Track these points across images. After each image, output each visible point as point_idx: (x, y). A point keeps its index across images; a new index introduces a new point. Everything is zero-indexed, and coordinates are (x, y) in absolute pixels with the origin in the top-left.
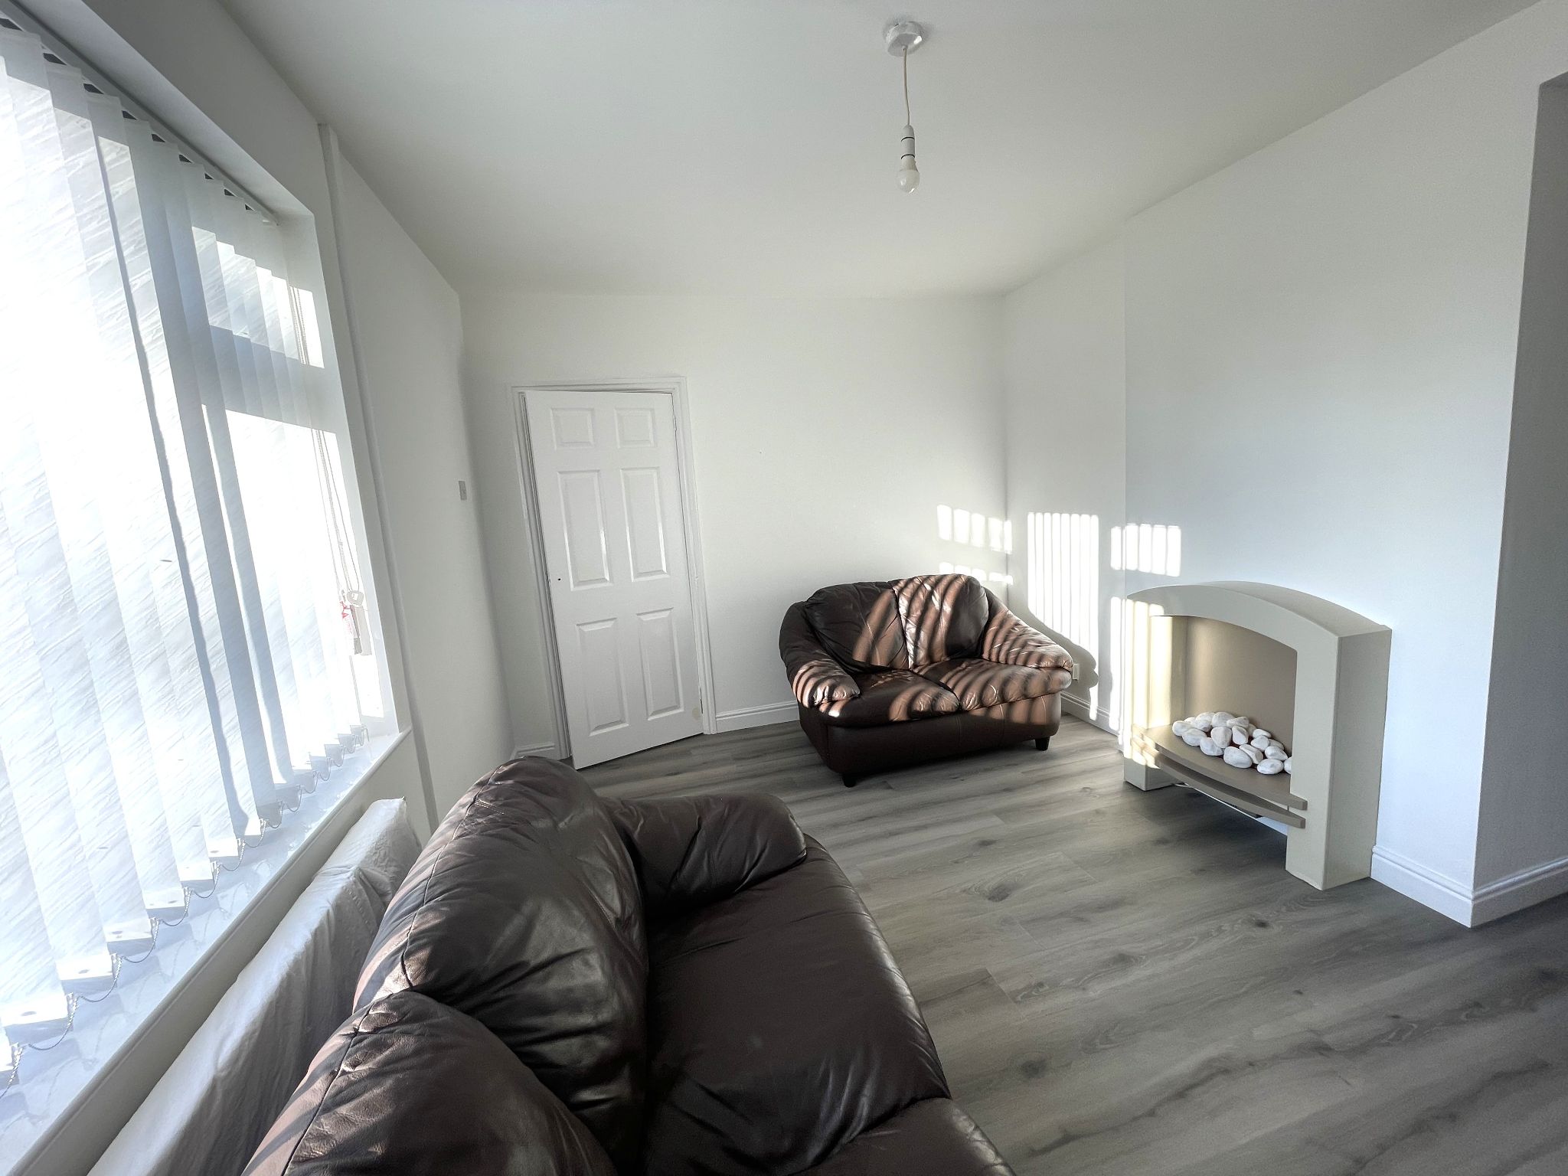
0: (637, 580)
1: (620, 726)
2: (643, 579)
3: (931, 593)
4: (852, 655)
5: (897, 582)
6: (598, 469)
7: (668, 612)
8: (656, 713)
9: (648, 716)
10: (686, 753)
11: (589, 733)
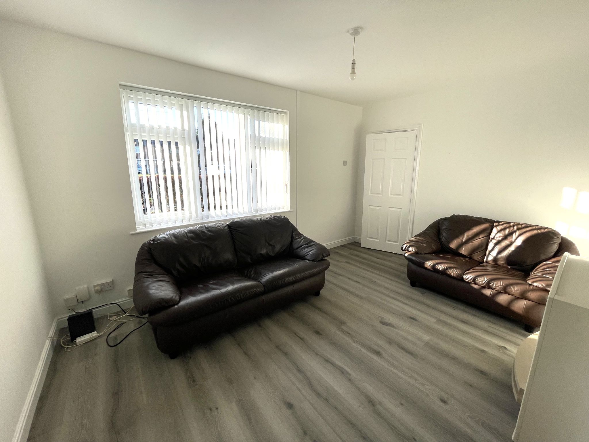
0: (391, 196)
1: (377, 240)
2: (393, 196)
3: (515, 232)
4: (449, 244)
5: (501, 222)
6: (384, 158)
7: (400, 209)
8: (388, 241)
9: (386, 241)
10: (390, 257)
11: (367, 238)
